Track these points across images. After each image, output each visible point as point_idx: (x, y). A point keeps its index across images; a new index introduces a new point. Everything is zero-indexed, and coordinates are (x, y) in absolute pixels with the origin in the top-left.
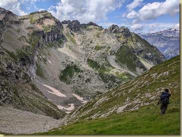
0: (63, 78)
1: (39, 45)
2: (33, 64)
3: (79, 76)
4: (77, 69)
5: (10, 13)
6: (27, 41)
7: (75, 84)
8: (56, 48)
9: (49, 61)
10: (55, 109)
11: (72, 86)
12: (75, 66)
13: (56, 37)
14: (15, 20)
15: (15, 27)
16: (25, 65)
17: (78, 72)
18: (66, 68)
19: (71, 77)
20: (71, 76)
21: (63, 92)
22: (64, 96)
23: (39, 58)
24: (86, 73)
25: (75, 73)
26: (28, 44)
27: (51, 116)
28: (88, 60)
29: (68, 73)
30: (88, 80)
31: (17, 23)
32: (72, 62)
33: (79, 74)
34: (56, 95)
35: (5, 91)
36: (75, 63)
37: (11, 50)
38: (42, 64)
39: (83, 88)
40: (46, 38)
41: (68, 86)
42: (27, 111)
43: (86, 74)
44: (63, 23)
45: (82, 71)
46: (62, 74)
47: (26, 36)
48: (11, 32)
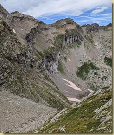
0: (80, 74)
1: (61, 47)
2: (56, 61)
3: (95, 73)
4: (93, 67)
5: (42, 22)
6: (52, 43)
7: (91, 80)
8: (75, 48)
9: (69, 59)
10: (64, 101)
11: (87, 81)
12: (92, 64)
13: (76, 39)
14: (45, 27)
15: (44, 33)
16: (49, 61)
17: (94, 69)
18: (83, 65)
19: (87, 74)
20: (87, 72)
21: (79, 86)
22: (79, 89)
23: (61, 57)
24: (102, 70)
25: (91, 70)
26: (53, 46)
27: (55, 107)
28: (106, 58)
29: (84, 70)
30: (105, 78)
31: (46, 29)
32: (89, 61)
33: (95, 71)
34: (72, 88)
35: (6, 74)
36: (91, 61)
37: (40, 50)
38: (63, 61)
39: (98, 85)
40: (68, 41)
41: (84, 81)
42: (27, 98)
43: (102, 72)
44: (83, 26)
45: (99, 69)
46: (79, 71)
47: (52, 39)
48: (41, 37)
